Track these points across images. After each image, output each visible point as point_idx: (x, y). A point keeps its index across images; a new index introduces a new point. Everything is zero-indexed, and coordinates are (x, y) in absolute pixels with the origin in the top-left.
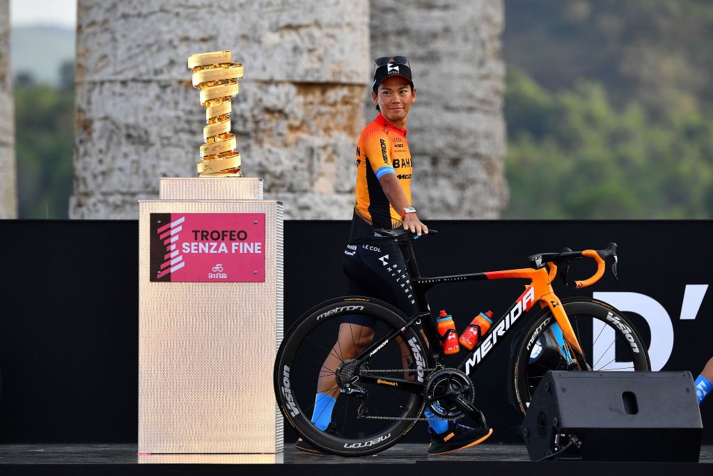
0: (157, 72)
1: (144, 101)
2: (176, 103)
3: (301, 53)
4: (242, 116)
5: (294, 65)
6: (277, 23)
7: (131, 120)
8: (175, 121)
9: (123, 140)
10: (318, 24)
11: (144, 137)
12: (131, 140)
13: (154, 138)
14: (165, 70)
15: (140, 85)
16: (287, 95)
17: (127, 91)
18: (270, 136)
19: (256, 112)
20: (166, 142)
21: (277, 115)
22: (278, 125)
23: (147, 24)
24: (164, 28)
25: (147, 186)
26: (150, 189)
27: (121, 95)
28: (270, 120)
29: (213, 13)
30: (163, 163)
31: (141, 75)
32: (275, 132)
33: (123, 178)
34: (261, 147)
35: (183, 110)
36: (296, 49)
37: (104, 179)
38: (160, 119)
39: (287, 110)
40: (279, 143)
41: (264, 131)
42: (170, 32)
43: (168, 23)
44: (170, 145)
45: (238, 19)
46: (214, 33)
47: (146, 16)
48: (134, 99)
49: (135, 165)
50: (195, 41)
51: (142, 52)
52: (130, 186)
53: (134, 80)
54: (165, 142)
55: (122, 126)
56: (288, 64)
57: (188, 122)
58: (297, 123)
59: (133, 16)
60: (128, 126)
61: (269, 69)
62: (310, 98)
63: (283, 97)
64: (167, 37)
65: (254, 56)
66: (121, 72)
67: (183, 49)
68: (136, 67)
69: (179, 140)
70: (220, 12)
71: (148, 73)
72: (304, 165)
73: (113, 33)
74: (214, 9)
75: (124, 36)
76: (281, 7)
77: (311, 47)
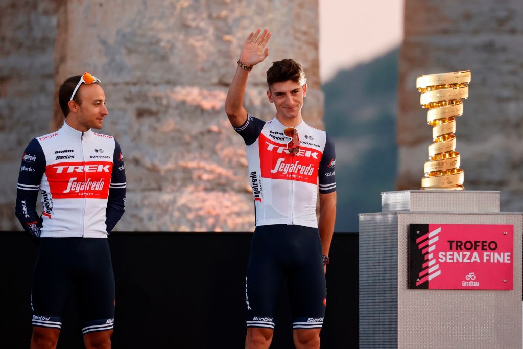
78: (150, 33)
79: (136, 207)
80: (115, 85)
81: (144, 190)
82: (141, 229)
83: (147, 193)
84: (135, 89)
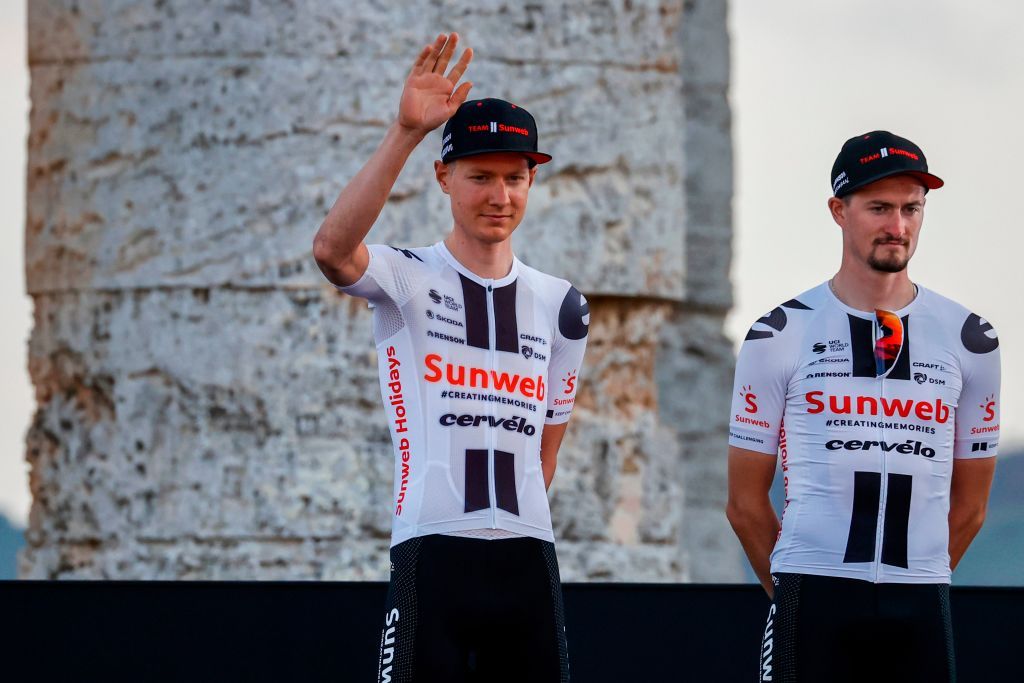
0: (284, 271)
1: (255, 335)
2: (331, 340)
3: (594, 230)
5: (582, 256)
7: (223, 378)
8: (331, 377)
9: (203, 422)
10: (623, 167)
11: (256, 416)
12: (221, 422)
13: (278, 417)
14: (307, 264)
15: (242, 297)
17: (211, 311)
20: (308, 425)
23: (262, 162)
24: (303, 171)
25: (262, 525)
26: (268, 532)
27: (195, 319)
30: (303, 474)
31: (246, 276)
33: (203, 506)
35: (347, 356)
36: (584, 221)
37: (150, 510)
38: (294, 376)
42: (319, 179)
43: (314, 160)
44: (317, 432)
46: (417, 183)
47: (257, 143)
48: (230, 330)
49: (233, 478)
51: (249, 224)
52: (222, 525)
53: (228, 286)
54: (305, 425)
55: (196, 389)
56: (570, 254)
57: (356, 381)
59: (226, 142)
60: (212, 391)
64: (311, 191)
66: (193, 270)
68: (236, 256)
69: (340, 422)
71: (264, 271)
73: (171, 181)
75: (202, 187)
76: (555, 128)
77: (612, 217)
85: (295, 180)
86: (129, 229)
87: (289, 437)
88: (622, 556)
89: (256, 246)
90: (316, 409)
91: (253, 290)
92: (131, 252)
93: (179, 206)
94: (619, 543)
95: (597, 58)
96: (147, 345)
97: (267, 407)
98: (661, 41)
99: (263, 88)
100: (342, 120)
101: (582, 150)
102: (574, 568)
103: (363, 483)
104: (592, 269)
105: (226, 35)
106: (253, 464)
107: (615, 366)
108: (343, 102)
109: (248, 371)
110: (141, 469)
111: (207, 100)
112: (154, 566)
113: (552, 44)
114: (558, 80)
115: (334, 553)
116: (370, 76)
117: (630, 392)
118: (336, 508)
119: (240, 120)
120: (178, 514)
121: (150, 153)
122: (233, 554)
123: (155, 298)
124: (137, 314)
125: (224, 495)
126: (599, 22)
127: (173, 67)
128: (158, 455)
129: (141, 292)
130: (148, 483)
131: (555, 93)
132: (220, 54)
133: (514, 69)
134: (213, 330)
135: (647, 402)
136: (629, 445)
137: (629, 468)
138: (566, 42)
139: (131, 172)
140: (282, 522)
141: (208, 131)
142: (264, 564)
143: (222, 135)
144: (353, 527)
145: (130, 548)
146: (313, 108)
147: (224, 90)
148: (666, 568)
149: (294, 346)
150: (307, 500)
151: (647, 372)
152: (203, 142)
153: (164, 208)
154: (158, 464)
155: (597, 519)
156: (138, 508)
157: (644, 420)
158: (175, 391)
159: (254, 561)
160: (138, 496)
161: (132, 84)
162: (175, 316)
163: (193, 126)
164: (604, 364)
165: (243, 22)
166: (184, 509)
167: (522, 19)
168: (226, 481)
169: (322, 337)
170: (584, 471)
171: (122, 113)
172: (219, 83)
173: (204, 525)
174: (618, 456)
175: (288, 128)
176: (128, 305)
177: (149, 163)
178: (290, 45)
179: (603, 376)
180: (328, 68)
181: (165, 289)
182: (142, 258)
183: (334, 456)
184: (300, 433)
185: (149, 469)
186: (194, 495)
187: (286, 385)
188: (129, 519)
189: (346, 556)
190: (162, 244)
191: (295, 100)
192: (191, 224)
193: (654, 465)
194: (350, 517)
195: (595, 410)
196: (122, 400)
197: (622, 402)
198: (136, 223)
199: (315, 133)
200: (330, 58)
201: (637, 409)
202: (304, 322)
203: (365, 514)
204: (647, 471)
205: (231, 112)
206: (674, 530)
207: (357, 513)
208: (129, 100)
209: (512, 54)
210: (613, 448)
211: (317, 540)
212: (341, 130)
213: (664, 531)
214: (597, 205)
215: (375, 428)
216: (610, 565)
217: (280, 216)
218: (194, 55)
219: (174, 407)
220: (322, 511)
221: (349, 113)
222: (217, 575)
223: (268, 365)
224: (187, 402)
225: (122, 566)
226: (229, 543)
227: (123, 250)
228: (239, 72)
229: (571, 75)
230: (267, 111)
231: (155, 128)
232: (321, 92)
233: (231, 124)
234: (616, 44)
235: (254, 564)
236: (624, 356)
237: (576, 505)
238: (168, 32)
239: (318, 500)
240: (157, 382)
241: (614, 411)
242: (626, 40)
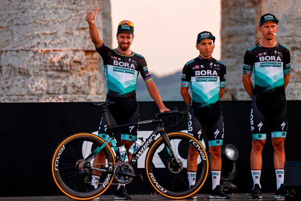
0: (32, 47)
1: (27, 59)
2: (40, 59)
3: (87, 39)
4: (66, 64)
5: (85, 44)
6: (79, 27)
7: (21, 66)
8: (40, 66)
9: (18, 74)
11: (27, 73)
12: (21, 74)
13: (31, 73)
14: (36, 46)
15: (24, 52)
16: (82, 56)
17: (19, 54)
18: (75, 72)
19: (71, 62)
20: (36, 75)
21: (78, 63)
22: (78, 67)
23: (27, 28)
24: (35, 29)
25: (28, 92)
26: (29, 93)
28: (75, 66)
29: (55, 23)
30: (36, 83)
31: (25, 48)
32: (77, 70)
33: (18, 89)
34: (72, 76)
35: (43, 62)
36: (85, 37)
37: (8, 90)
38: (34, 65)
39: (82, 62)
40: (78, 75)
41: (73, 70)
42: (38, 31)
43: (37, 27)
44: (38, 75)
45: (65, 26)
46: (55, 31)
47: (27, 25)
48: (22, 58)
49: (23, 84)
50: (48, 34)
51: (25, 39)
52: (21, 92)
54: (36, 74)
55: (16, 68)
56: (82, 43)
57: (45, 66)
58: (84, 67)
59: (21, 24)
60: (19, 68)
61: (76, 45)
62: (88, 57)
63: (80, 56)
64: (36, 33)
65: (71, 40)
66: (16, 47)
67: (43, 37)
68: (23, 45)
69: (42, 74)
70: (57, 23)
71: (28, 47)
72: (87, 83)
73: (12, 32)
74: (55, 22)
75: (17, 33)
76: (79, 21)
78: (297, 14)
79: (292, 89)
80: (282, 37)
81: (295, 82)
82: (294, 99)
83: (296, 83)
84: (290, 39)
85: (33, 31)
86: (4, 40)
87: (33, 77)
88: (93, 97)
89: (27, 42)
90: (38, 71)
91: (26, 50)
92: (5, 44)
93: (13, 36)
94: (92, 94)
95: (87, 8)
96: (7, 60)
97: (29, 71)
98: (98, 5)
99: (28, 15)
100: (42, 20)
101: (84, 25)
102: (84, 99)
103: (46, 85)
104: (87, 46)
105: (21, 6)
106: (26, 82)
107: (91, 63)
108: (42, 17)
109: (26, 64)
110: (7, 83)
111: (18, 17)
112: (9, 100)
113: (79, 6)
114: (80, 13)
115: (41, 97)
116: (47, 13)
117: (94, 67)
118: (41, 89)
119: (23, 21)
120: (13, 90)
121: (8, 27)
122: (23, 98)
123: (9, 52)
124: (6, 55)
125: (21, 87)
126: (87, 2)
127: (12, 12)
128: (10, 80)
129: (6, 51)
130: (8, 85)
131: (80, 15)
132: (20, 9)
133: (72, 11)
134: (19, 58)
135: (97, 69)
136: (94, 77)
137: (94, 81)
138: (81, 6)
139: (5, 30)
140: (32, 92)
141: (18, 23)
142: (29, 99)
143: (21, 23)
144: (44, 92)
145: (5, 97)
146: (37, 18)
147: (21, 15)
148: (101, 99)
149: (34, 60)
150: (36, 88)
151: (97, 64)
152: (17, 25)
153: (11, 36)
154: (10, 82)
155: (88, 90)
156: (6, 90)
157: (96, 72)
158: (13, 69)
159: (27, 99)
160: (6, 87)
161: (5, 15)
162: (13, 55)
163: (15, 22)
164: (89, 63)
165: (24, 4)
166: (14, 90)
167: (73, 2)
168: (22, 85)
169: (39, 59)
170: (86, 82)
171: (3, 20)
172: (20, 14)
173: (18, 92)
174: (92, 79)
175: (32, 22)
176: (4, 53)
177: (8, 28)
178: (32, 7)
179: (89, 65)
180: (39, 11)
181: (11, 51)
182: (7, 45)
183: (41, 80)
184: (35, 76)
185: (8, 83)
186: (16, 87)
187: (32, 67)
188: (5, 91)
189: (43, 98)
190: (10, 43)
191: (33, 17)
192: (15, 39)
193: (98, 80)
194: (44, 90)
195: (87, 71)
196: (3, 70)
197: (92, 69)
198: (5, 39)
199: (37, 23)
200: (39, 10)
201: (95, 70)
202: (35, 56)
203: (46, 90)
204: (97, 82)
205: (22, 19)
206: (102, 92)
207: (45, 90)
208: (4, 17)
209: (71, 8)
210: (91, 78)
211: (38, 95)
212: (42, 22)
213: (100, 92)
214: (87, 34)
215: (48, 75)
216: (91, 98)
217: (31, 37)
218: (16, 9)
219: (12, 72)
220: (39, 90)
221: (43, 19)
222: (20, 101)
223: (29, 64)
224: (15, 71)
225: (3, 100)
226: (22, 96)
227: (3, 44)
228: (24, 12)
229: (82, 12)
230: (29, 19)
231: (9, 22)
232: (38, 15)
233: (22, 21)
234: (90, 6)
235: (27, 100)
236: (93, 61)
237: (84, 88)
238: (11, 6)
239: (38, 88)
240: (9, 68)
241: (91, 71)
242: (92, 5)
